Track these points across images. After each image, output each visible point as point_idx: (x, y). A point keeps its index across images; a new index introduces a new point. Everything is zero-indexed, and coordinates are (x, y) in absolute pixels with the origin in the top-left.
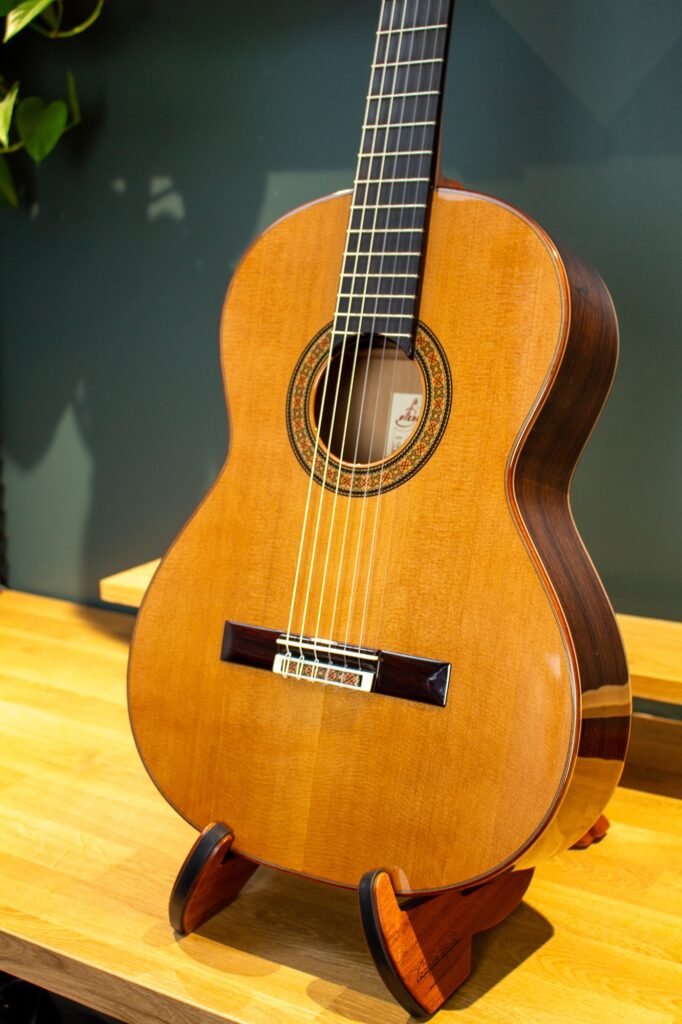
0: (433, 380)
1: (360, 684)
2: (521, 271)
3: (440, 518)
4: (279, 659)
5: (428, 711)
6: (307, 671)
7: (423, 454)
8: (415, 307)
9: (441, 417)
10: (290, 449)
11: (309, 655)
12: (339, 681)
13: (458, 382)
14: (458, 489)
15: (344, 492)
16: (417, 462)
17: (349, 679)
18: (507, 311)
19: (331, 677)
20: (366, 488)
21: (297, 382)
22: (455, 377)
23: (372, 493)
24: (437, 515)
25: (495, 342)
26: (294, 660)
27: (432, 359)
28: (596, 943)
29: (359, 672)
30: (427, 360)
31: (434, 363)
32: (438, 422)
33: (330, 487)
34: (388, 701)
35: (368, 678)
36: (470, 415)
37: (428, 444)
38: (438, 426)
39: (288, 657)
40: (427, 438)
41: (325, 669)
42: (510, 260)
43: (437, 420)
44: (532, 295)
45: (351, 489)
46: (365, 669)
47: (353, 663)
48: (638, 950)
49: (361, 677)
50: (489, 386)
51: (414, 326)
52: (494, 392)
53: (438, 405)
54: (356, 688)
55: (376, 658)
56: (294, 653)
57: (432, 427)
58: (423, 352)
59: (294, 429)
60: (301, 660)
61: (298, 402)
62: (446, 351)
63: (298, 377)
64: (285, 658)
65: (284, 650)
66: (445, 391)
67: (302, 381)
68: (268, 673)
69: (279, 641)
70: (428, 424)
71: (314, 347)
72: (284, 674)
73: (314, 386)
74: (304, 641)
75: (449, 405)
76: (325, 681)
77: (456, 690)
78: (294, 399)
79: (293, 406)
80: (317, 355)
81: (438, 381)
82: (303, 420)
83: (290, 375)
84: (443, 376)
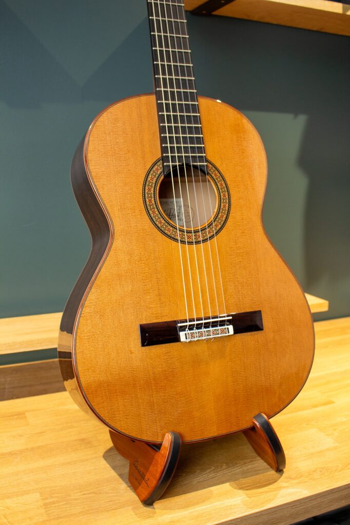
0: (219, 184)
1: (229, 333)
2: (244, 135)
3: (239, 247)
4: (182, 335)
5: (257, 336)
6: (201, 335)
7: (224, 219)
9: (227, 201)
10: (152, 225)
12: (218, 334)
13: (230, 184)
14: (244, 232)
15: (190, 243)
16: (222, 223)
17: (223, 331)
18: (243, 152)
19: (213, 334)
20: (201, 239)
21: (147, 191)
22: (228, 183)
23: (205, 241)
24: (238, 246)
25: (241, 166)
26: (192, 332)
27: (216, 175)
29: (226, 327)
30: (213, 175)
31: (217, 177)
32: (226, 203)
33: (183, 242)
35: (231, 328)
36: (240, 199)
37: (225, 214)
38: (227, 205)
39: (187, 331)
40: (224, 211)
41: (210, 331)
42: (238, 130)
43: (226, 202)
44: (251, 146)
45: (194, 240)
46: (228, 324)
47: (222, 323)
49: (228, 328)
50: (244, 186)
51: (206, 160)
52: (247, 188)
53: (224, 195)
54: (227, 334)
55: (231, 318)
56: (191, 327)
57: (224, 206)
58: (210, 172)
59: (152, 215)
60: (195, 331)
61: (150, 201)
62: (221, 171)
63: (147, 188)
64: (186, 332)
65: (183, 329)
66: (226, 189)
67: (149, 190)
68: (178, 343)
69: (179, 325)
70: (222, 205)
71: (152, 172)
72: (188, 340)
73: (158, 192)
74: (197, 320)
75: (229, 195)
76: (212, 337)
77: (267, 321)
78: (147, 200)
79: (148, 203)
80: (155, 176)
81: (221, 185)
82: (156, 210)
83: (141, 187)
84: (223, 182)
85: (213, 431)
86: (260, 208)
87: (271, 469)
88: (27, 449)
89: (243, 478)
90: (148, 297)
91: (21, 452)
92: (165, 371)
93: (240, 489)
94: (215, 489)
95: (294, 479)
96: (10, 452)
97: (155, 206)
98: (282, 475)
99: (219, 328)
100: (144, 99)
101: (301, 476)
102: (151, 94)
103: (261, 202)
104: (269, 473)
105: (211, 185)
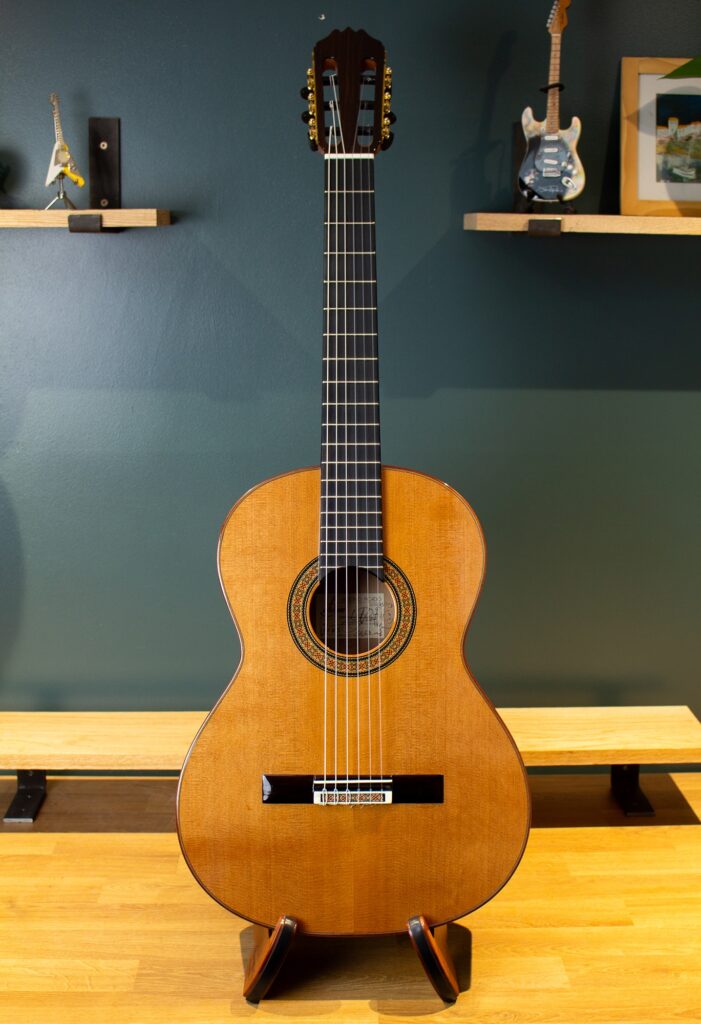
0: (400, 595)
1: (384, 800)
2: (451, 522)
3: (420, 684)
4: (317, 795)
5: (432, 809)
6: (343, 798)
7: (401, 644)
8: (383, 548)
9: (411, 618)
10: (296, 648)
11: (341, 787)
12: (368, 800)
13: (418, 595)
15: (342, 674)
16: (398, 649)
17: (375, 798)
18: (446, 548)
19: (361, 799)
20: (358, 671)
21: (293, 602)
22: (416, 592)
23: (369, 672)
24: (419, 682)
25: (441, 568)
26: (330, 793)
27: (398, 581)
28: (483, 930)
29: (382, 792)
30: (394, 582)
31: (400, 584)
32: (409, 622)
33: (331, 671)
34: (402, 807)
35: (389, 795)
36: (431, 615)
37: (404, 637)
38: (410, 625)
39: (325, 792)
40: (403, 633)
41: (356, 795)
44: (461, 537)
45: (347, 671)
46: (385, 789)
47: (376, 787)
48: (508, 927)
49: (384, 795)
50: (441, 597)
51: (384, 560)
52: (445, 600)
53: (407, 610)
54: (381, 802)
55: (391, 781)
56: (330, 788)
57: (405, 626)
58: (390, 577)
59: (297, 635)
60: (335, 792)
61: (297, 616)
62: (407, 575)
63: (294, 598)
64: (322, 793)
65: (319, 788)
66: (410, 602)
67: (298, 601)
68: (310, 805)
69: (316, 782)
70: (402, 623)
71: (304, 577)
72: (323, 803)
73: (308, 604)
74: (338, 779)
75: (415, 610)
76: (358, 803)
77: (449, 791)
78: (293, 614)
79: (293, 619)
80: (307, 582)
81: (405, 595)
82: (303, 628)
83: (287, 597)
84: (407, 591)
85: (347, 927)
86: (463, 629)
87: (438, 996)
88: (156, 905)
89: (393, 998)
90: (280, 741)
91: (147, 907)
92: (290, 838)
93: (379, 1010)
94: (346, 1004)
95: (462, 1016)
96: (134, 905)
97: (302, 623)
98: (447, 1008)
99: (371, 792)
100: (304, 475)
101: (472, 1015)
102: (314, 468)
103: (465, 621)
104: (433, 1001)
105: (387, 596)
